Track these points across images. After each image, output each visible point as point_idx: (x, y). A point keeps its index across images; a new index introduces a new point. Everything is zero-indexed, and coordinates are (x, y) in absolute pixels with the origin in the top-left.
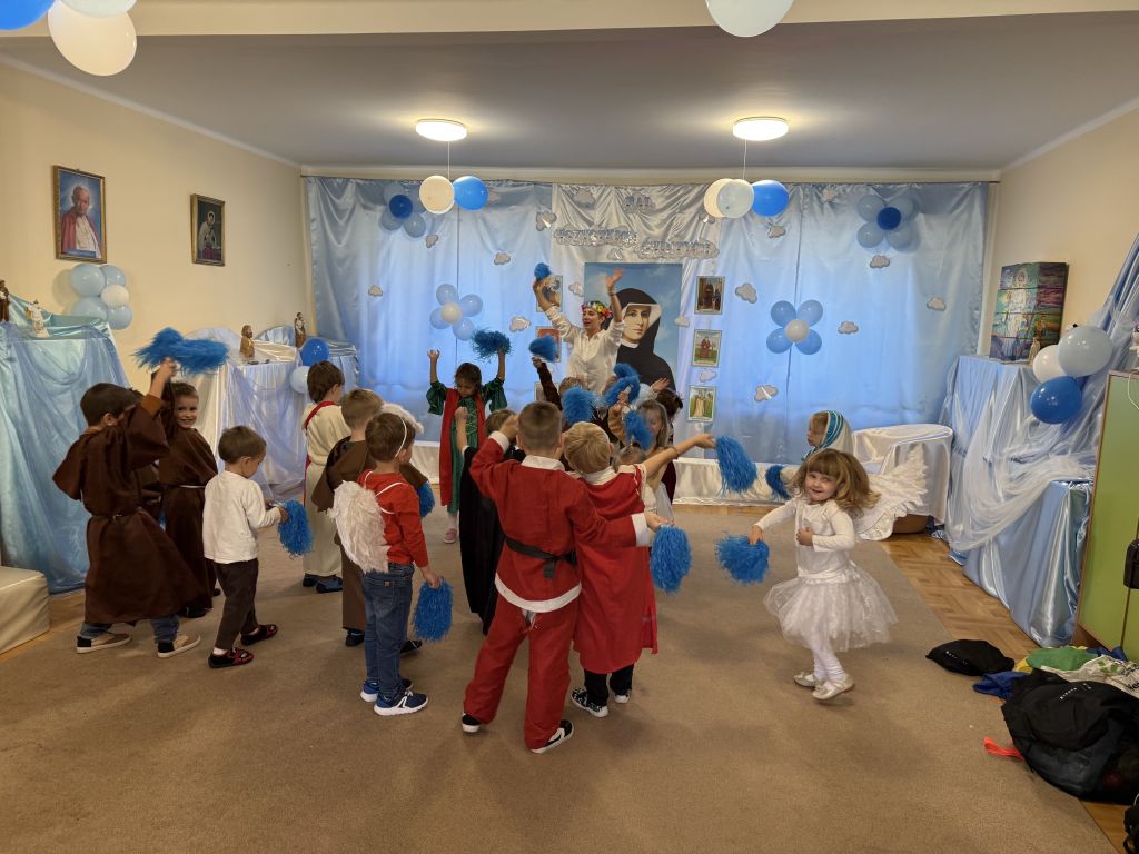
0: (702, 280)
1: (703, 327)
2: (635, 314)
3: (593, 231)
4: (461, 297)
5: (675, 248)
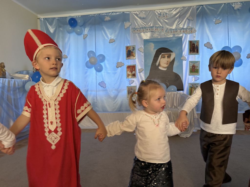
0: (190, 42)
1: (193, 60)
2: (165, 57)
3: (146, 27)
4: (97, 55)
5: (179, 31)
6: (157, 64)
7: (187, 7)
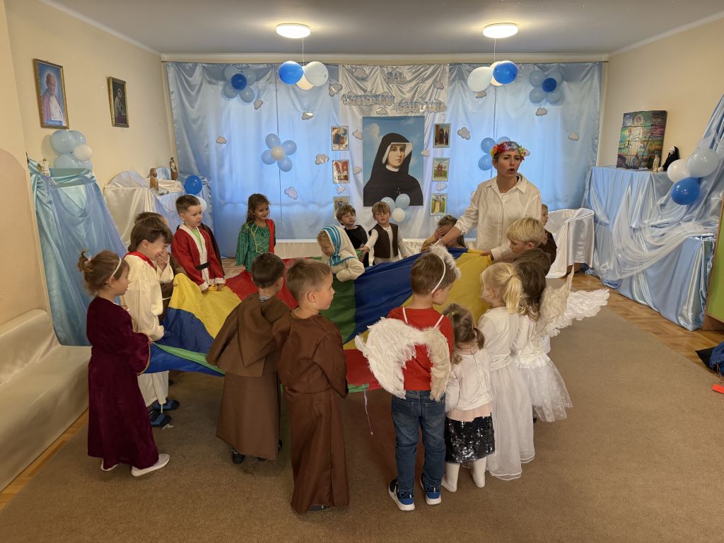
0: (437, 126)
1: (438, 156)
2: (396, 150)
3: (367, 95)
4: (281, 142)
5: (420, 106)
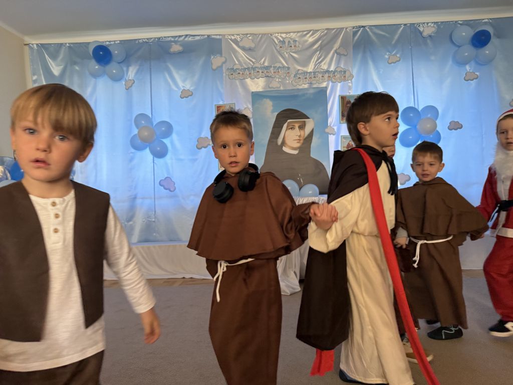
0: (343, 98)
2: (294, 128)
3: (256, 67)
4: (155, 123)
5: (320, 76)
6: (280, 141)
7: (335, 30)
